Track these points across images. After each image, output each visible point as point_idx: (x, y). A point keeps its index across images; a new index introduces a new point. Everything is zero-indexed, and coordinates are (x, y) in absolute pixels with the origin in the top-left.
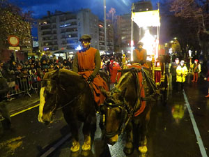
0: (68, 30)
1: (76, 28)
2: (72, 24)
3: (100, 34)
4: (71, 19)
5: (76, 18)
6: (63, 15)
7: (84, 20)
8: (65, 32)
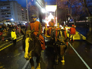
0: (6, 10)
1: (10, 10)
2: (8, 8)
3: (22, 13)
4: (7, 5)
5: (9, 5)
6: (2, 3)
7: (14, 6)
8: (3, 11)
